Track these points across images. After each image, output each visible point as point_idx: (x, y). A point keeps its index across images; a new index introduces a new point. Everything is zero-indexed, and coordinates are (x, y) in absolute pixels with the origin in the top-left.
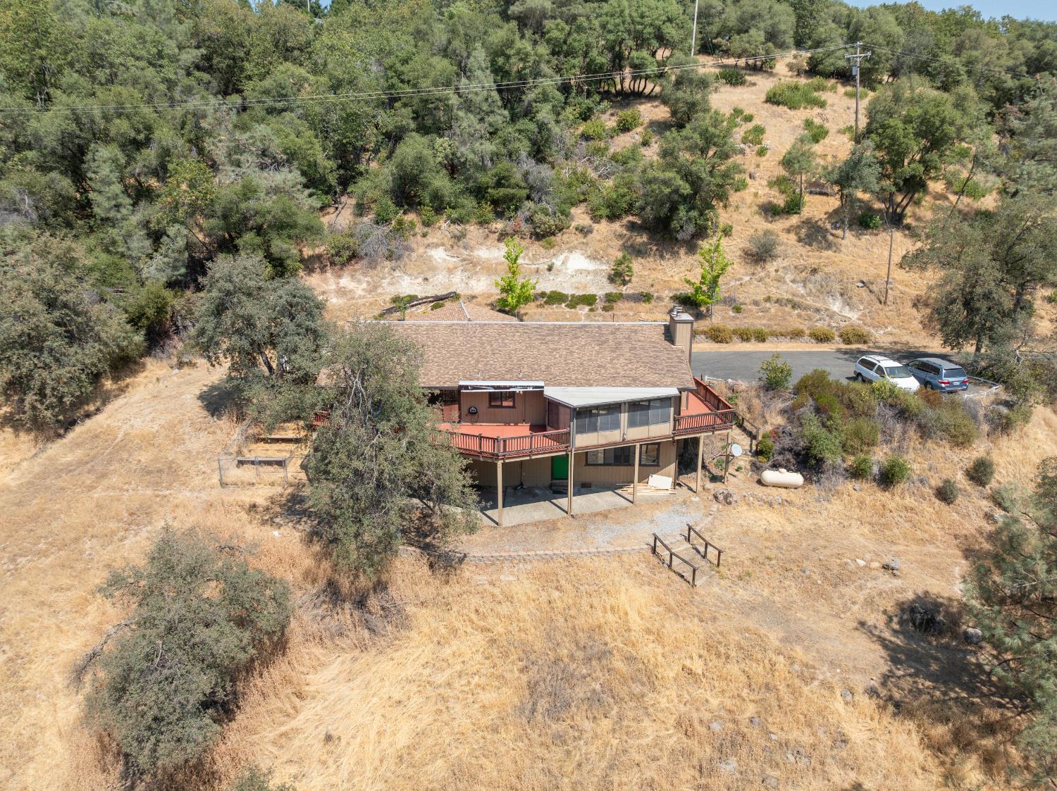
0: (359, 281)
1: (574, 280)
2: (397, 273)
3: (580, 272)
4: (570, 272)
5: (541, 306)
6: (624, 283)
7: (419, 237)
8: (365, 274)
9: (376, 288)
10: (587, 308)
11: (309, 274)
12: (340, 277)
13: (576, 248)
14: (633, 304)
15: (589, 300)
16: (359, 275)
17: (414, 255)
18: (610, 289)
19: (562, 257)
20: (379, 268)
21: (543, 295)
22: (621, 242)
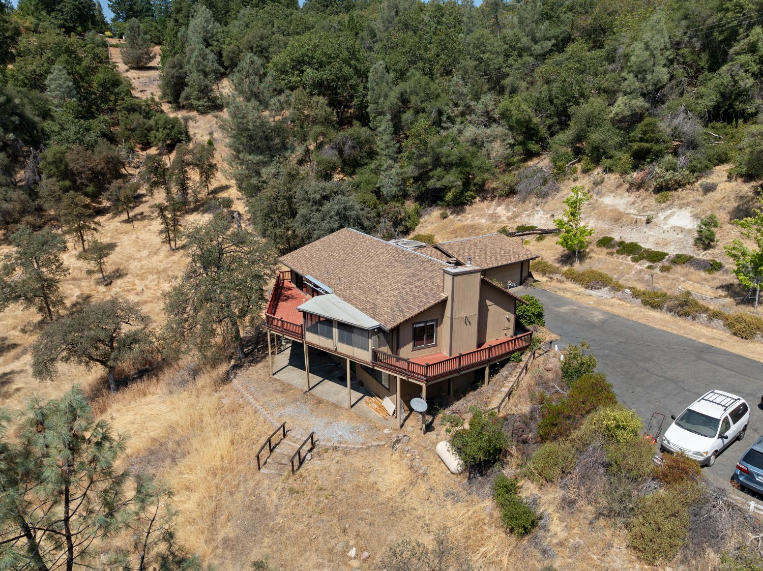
0: (508, 211)
1: (663, 236)
2: (538, 208)
3: (674, 229)
4: (665, 228)
5: (611, 254)
6: (707, 247)
7: (571, 181)
8: (515, 206)
9: (516, 216)
10: (648, 264)
11: (482, 201)
12: (499, 205)
13: (688, 204)
14: (692, 270)
15: (655, 257)
16: (511, 207)
17: (559, 195)
18: (689, 250)
19: (669, 212)
20: (527, 202)
21: (621, 243)
22: (736, 205)
